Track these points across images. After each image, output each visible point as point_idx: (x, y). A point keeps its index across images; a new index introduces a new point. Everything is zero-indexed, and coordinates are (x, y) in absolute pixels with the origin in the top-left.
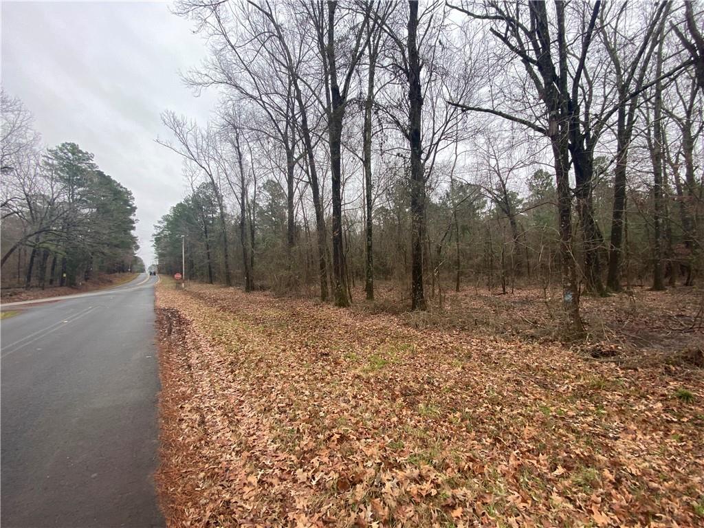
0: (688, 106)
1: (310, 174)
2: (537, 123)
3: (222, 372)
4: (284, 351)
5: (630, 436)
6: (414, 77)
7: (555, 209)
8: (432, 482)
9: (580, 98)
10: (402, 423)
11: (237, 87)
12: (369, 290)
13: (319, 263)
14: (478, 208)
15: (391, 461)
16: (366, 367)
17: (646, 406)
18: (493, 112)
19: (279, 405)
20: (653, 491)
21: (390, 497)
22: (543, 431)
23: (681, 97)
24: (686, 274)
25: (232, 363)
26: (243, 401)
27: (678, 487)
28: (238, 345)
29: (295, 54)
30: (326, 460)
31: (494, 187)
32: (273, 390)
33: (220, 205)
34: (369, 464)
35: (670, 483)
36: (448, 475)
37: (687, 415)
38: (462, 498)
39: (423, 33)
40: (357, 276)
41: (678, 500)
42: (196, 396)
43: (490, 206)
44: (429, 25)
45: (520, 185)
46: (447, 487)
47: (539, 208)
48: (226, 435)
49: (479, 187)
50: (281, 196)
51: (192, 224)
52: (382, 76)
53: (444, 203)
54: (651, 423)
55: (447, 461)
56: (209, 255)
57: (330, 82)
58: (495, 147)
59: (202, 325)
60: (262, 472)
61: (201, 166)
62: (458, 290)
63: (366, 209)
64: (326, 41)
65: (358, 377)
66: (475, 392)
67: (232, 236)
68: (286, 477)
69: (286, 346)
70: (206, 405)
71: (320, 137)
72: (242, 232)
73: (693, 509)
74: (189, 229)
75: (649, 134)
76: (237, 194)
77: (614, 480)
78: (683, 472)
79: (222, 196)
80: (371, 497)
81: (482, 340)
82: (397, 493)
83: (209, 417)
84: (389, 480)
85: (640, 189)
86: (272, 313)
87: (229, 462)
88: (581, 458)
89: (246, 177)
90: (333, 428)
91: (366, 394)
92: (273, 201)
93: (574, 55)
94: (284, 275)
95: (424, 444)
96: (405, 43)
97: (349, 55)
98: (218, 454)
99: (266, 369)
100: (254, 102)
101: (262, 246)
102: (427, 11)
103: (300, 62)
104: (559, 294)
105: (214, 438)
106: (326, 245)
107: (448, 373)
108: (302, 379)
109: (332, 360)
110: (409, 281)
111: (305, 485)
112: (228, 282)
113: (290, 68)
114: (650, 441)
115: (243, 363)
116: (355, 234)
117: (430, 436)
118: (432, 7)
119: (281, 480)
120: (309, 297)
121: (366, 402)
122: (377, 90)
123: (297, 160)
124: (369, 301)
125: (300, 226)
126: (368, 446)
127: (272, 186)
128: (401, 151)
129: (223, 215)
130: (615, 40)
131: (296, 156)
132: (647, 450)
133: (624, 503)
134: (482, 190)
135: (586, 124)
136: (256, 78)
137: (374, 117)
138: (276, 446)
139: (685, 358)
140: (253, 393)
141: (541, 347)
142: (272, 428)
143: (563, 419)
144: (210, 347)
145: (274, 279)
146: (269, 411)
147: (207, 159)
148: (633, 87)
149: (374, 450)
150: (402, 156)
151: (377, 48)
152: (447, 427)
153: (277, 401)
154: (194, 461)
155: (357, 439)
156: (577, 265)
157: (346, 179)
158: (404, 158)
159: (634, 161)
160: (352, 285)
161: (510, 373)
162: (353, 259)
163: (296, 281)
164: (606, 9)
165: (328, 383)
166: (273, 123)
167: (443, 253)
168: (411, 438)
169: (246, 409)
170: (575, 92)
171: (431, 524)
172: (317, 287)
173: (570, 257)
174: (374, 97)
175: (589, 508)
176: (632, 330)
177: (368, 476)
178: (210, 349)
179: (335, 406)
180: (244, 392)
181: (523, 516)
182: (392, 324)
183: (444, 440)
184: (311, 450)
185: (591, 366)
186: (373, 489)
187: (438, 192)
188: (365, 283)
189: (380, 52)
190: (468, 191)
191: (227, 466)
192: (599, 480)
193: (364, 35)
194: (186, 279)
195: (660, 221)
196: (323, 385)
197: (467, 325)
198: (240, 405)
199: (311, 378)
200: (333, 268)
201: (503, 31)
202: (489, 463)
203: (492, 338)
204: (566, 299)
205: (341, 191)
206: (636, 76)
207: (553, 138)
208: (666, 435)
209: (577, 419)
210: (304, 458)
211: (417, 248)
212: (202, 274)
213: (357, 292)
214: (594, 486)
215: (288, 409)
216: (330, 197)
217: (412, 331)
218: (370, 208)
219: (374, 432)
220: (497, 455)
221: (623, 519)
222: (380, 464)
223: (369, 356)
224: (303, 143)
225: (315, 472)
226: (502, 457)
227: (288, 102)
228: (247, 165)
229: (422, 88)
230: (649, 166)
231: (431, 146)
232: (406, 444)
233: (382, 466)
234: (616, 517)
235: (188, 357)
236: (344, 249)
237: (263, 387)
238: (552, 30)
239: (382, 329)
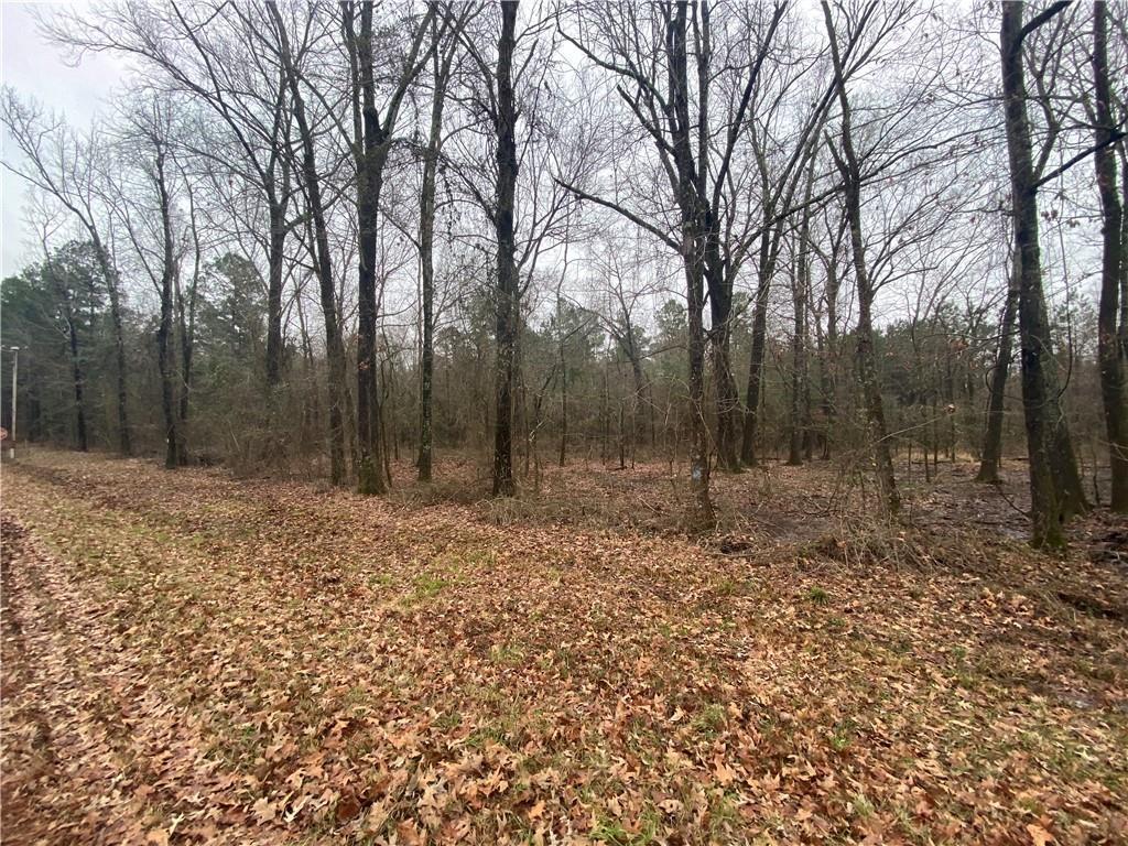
0: (835, 241)
1: (317, 255)
2: (671, 235)
3: (97, 632)
4: (246, 580)
5: (761, 653)
6: (505, 128)
7: (686, 355)
8: (502, 770)
9: (721, 211)
10: (461, 682)
11: (166, 64)
12: (424, 465)
13: (329, 416)
14: (593, 345)
15: (438, 750)
16: (408, 595)
17: (778, 611)
18: (617, 208)
19: (227, 685)
20: (785, 724)
21: (432, 812)
22: (661, 661)
23: (829, 229)
24: (823, 446)
25: (121, 613)
26: (144, 687)
27: (812, 714)
28: (140, 575)
29: (297, 35)
30: (317, 771)
31: (616, 318)
32: (216, 657)
33: (112, 291)
34: (399, 761)
35: (803, 710)
36: (527, 753)
37: (821, 620)
38: (545, 785)
39: (522, 64)
40: (403, 441)
41: (812, 732)
42: (30, 686)
43: (609, 343)
44: (531, 55)
45: (647, 317)
46: (524, 773)
47: (668, 352)
48: (100, 759)
49: (596, 314)
50: (258, 286)
51: (41, 323)
52: (455, 115)
53: (548, 333)
54: (783, 634)
55: (528, 731)
56: (79, 392)
57: (362, 99)
58: (618, 259)
59: (54, 537)
60: (180, 819)
61: (69, 206)
62: (562, 464)
63: (423, 328)
64: (357, 28)
65: (393, 614)
66: (576, 616)
67: (138, 356)
68: (233, 820)
69: (250, 570)
70: (53, 704)
71: (339, 193)
72: (163, 349)
73: (828, 742)
74: (33, 334)
75: (793, 270)
76: (154, 273)
77: (741, 717)
78: (817, 694)
79: (118, 273)
80: (398, 819)
81: (590, 537)
82: (442, 802)
83: (61, 726)
84: (430, 783)
85: (780, 339)
86: (226, 509)
87: (107, 810)
88: (704, 692)
89: (176, 239)
90: (336, 710)
91: (403, 642)
92: (236, 292)
93: (718, 152)
94: (256, 437)
95: (495, 709)
96: (494, 70)
97: (399, 64)
98: (80, 799)
99: (201, 620)
100: (204, 102)
101: (209, 379)
102: (528, 32)
103: (304, 50)
104: (686, 471)
105: (72, 768)
106: (345, 385)
107: (541, 590)
108: (279, 629)
109: (344, 589)
110: (491, 449)
111: (271, 827)
112: (126, 445)
113: (284, 55)
114: (782, 658)
115: (148, 611)
116: (402, 369)
117: (506, 696)
118: (537, 28)
119: (221, 825)
120: (308, 478)
121: (402, 655)
122: (447, 134)
123: (291, 226)
124: (423, 484)
125: (293, 347)
126: (400, 730)
127: (235, 266)
128: (482, 242)
129: (117, 312)
130: (765, 143)
131: (290, 218)
132: (779, 670)
133: (752, 746)
134: (599, 320)
135: (726, 248)
136: (210, 56)
137: (438, 177)
138: (212, 764)
139: (819, 549)
140: (169, 668)
141: (664, 543)
142: (206, 731)
143: (685, 640)
144: (70, 582)
145: (233, 445)
146: (202, 699)
147: (84, 193)
148: (779, 208)
149: (410, 737)
150: (483, 249)
151: (448, 66)
152: (532, 677)
153: (223, 677)
154: (23, 820)
155: (380, 723)
156: (708, 430)
157: (388, 273)
158: (487, 253)
159: (774, 303)
160: (392, 457)
161: (624, 582)
162: (397, 412)
163: (280, 449)
164: (758, 99)
165: (333, 632)
166: (244, 149)
167: (543, 408)
168: (473, 704)
169: (149, 702)
170: (716, 201)
171: (496, 838)
172: (324, 459)
173: (699, 421)
174: (440, 144)
175: (710, 761)
176: (765, 516)
177: (394, 783)
178: (70, 587)
179: (343, 671)
180: (147, 668)
181: (628, 792)
182: (457, 519)
183: (526, 698)
184: (289, 758)
185: (721, 565)
186: (403, 804)
187: (540, 314)
188: (418, 454)
189: (454, 73)
190: (581, 319)
191: (101, 819)
192: (724, 719)
193: (427, 39)
194: (20, 440)
195: (799, 379)
196: (323, 636)
197: (570, 516)
198: (137, 695)
199: (300, 626)
200: (357, 426)
201: (634, 94)
202: (588, 722)
203: (603, 533)
204: (695, 476)
205: (377, 292)
206: (784, 195)
207: (688, 259)
208: (799, 648)
209: (702, 638)
210: (273, 777)
211: (505, 399)
212: (61, 430)
213: (403, 470)
214: (718, 729)
215: (245, 689)
216: (356, 300)
217: (491, 528)
218: (429, 328)
219: (413, 707)
220: (600, 707)
221: (750, 770)
222: (417, 759)
223: (415, 576)
224: (306, 196)
225: (293, 798)
226: (606, 709)
227: (277, 117)
228: (179, 218)
229: (517, 149)
230: (790, 311)
231: (530, 241)
232: (465, 716)
233: (422, 761)
234: (742, 769)
235: (15, 606)
236: (379, 394)
237: (192, 655)
238: (693, 110)
239: (441, 529)
